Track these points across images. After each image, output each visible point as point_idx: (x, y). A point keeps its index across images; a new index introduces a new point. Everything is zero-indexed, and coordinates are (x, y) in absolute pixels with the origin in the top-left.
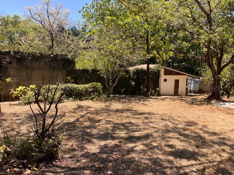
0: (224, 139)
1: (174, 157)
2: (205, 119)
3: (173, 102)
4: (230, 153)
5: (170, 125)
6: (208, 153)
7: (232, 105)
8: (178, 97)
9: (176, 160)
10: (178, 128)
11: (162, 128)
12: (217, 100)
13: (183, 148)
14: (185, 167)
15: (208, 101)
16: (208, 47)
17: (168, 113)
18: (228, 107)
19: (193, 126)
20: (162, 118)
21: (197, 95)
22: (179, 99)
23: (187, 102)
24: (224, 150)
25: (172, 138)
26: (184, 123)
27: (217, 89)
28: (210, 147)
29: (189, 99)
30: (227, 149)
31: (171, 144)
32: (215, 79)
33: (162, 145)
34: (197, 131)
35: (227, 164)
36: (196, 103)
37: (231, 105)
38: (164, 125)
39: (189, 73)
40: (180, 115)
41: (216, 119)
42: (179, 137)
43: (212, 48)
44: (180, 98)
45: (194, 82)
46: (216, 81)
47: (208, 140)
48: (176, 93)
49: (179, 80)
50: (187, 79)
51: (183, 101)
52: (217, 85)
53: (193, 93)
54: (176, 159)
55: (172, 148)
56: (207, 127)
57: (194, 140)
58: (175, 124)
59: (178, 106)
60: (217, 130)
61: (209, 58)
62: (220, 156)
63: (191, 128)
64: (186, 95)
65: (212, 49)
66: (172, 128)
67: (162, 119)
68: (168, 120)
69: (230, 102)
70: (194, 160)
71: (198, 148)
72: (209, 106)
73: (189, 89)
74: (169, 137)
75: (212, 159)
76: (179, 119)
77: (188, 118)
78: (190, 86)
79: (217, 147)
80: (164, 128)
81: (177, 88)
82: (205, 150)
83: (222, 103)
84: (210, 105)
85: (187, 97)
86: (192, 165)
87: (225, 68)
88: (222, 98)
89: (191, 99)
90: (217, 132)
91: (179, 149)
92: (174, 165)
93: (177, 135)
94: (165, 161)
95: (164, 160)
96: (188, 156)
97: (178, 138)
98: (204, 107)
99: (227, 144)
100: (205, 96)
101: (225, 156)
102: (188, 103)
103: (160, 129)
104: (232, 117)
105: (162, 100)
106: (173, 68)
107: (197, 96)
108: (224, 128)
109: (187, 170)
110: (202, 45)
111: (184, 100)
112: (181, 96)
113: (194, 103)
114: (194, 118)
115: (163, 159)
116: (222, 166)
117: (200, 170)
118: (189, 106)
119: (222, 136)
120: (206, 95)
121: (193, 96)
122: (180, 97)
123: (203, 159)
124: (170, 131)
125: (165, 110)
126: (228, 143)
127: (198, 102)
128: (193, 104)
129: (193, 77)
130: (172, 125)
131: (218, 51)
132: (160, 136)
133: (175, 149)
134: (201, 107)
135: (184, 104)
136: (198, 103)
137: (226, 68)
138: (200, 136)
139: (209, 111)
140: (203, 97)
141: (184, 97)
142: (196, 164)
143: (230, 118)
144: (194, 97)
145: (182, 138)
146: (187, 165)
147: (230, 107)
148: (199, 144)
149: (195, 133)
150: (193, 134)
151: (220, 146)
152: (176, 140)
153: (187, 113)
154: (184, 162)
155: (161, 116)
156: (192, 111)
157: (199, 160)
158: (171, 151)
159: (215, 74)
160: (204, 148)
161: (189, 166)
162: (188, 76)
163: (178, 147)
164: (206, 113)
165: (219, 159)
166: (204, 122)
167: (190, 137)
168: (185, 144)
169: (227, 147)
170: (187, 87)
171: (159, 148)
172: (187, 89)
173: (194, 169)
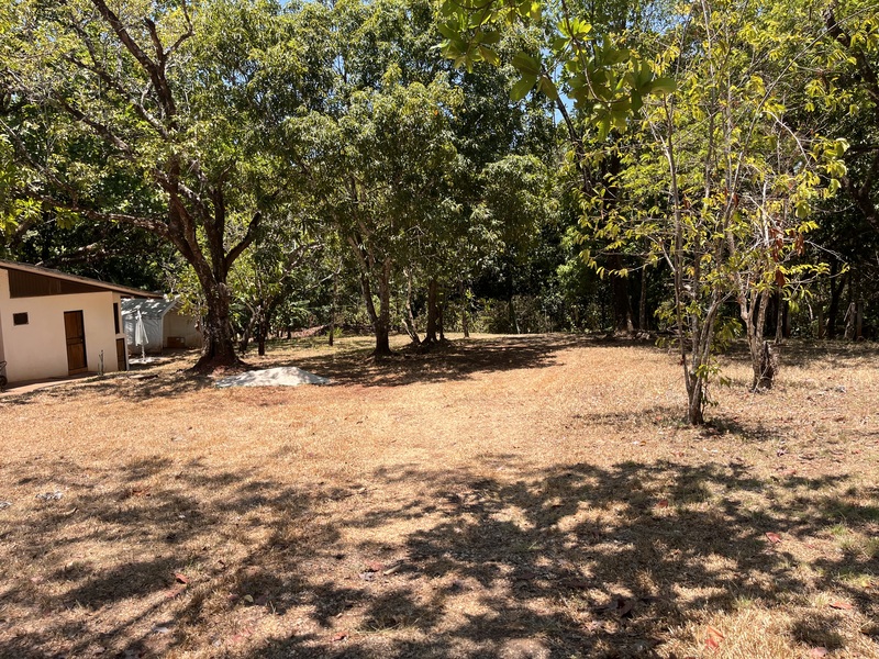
0: (254, 486)
1: (85, 606)
2: (194, 438)
3: (68, 403)
4: (275, 523)
5: (60, 495)
6: (208, 545)
7: (273, 377)
8: (86, 379)
9: (97, 613)
10: (97, 498)
11: (25, 518)
12: (226, 369)
13: (120, 562)
14: (130, 623)
15: (200, 374)
16: (172, 188)
17: (49, 449)
18: (262, 384)
19: (151, 473)
20: (24, 476)
21: (163, 359)
22: (90, 387)
23: (124, 394)
24: (256, 522)
25: (72, 541)
26: (118, 473)
27: (223, 329)
28: (212, 527)
29: (133, 379)
30: (266, 514)
31: (71, 564)
32: (210, 298)
33: (30, 581)
34: (168, 487)
35: (265, 560)
36: (161, 390)
37: (271, 375)
38: (33, 505)
39: (121, 283)
40: (101, 447)
41: (228, 431)
42: (102, 528)
43: (187, 189)
44: (95, 383)
45: (143, 317)
46: (218, 306)
47: (204, 505)
48: (78, 364)
49: (81, 311)
50: (116, 306)
51: (108, 391)
52: (222, 318)
53: (148, 354)
54: (95, 609)
55: (75, 579)
56: (199, 465)
57: (158, 522)
58: (83, 485)
59: (88, 416)
60: (232, 464)
61: (181, 226)
62: (246, 542)
63: (146, 483)
64: (122, 365)
65: (187, 195)
66: (73, 506)
67: (26, 481)
68: (52, 479)
69: (266, 367)
70: (160, 589)
71: (172, 542)
72: (205, 391)
73: (128, 342)
74: (58, 543)
75: (220, 562)
76: (97, 464)
77: (134, 450)
78: (131, 330)
79: (234, 517)
80: (35, 516)
81: (80, 346)
82: (195, 543)
83: (243, 376)
84: (207, 390)
85: (124, 375)
86: (156, 608)
87: (237, 256)
88: (242, 357)
89: (140, 379)
90: (231, 471)
91: (103, 570)
92: (90, 633)
93: (92, 525)
94: (51, 634)
95: (46, 631)
96: (139, 583)
97: (96, 536)
98: (189, 398)
99: (265, 499)
100: (189, 362)
101: (261, 535)
102: (131, 394)
103: (19, 523)
104: (274, 413)
105: (16, 402)
106: (51, 267)
107: (164, 363)
108: (252, 452)
109: (138, 632)
110: (148, 179)
111: (112, 386)
112: (99, 373)
113: (153, 392)
114: (153, 444)
115: (41, 630)
116: (252, 570)
117: (184, 612)
118: (133, 405)
119: (248, 481)
120: (194, 357)
121: (148, 366)
122: (94, 380)
123: (191, 573)
124: (62, 517)
125: (35, 442)
126: (266, 495)
127: (168, 384)
128: (147, 394)
129: (136, 296)
130: (73, 494)
131: (207, 203)
132: (22, 551)
133: (86, 579)
134: (179, 400)
135: (113, 401)
136: (168, 388)
137: (241, 258)
138: (178, 501)
139: (205, 411)
140: (183, 365)
141: (113, 377)
142: (168, 600)
143: (269, 416)
144: (150, 370)
145: (114, 528)
146: (138, 613)
147: (267, 384)
148: (175, 528)
149: (163, 495)
150: (154, 503)
151: (242, 512)
152: (91, 543)
153: (128, 433)
154: (128, 609)
155: (16, 472)
156: (145, 423)
157: (180, 581)
158: (73, 590)
159: (208, 279)
160: (193, 534)
161: (145, 614)
162: (119, 295)
163: (97, 567)
164: (197, 418)
165: (242, 553)
166: (189, 449)
167: (142, 515)
168: (126, 547)
169: (266, 508)
170: (120, 336)
171: (21, 595)
172: (121, 342)
173: (165, 617)
